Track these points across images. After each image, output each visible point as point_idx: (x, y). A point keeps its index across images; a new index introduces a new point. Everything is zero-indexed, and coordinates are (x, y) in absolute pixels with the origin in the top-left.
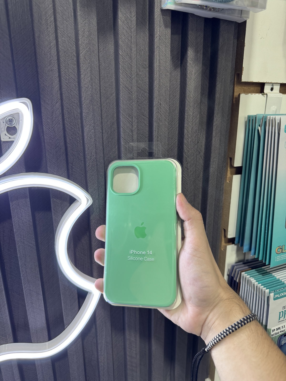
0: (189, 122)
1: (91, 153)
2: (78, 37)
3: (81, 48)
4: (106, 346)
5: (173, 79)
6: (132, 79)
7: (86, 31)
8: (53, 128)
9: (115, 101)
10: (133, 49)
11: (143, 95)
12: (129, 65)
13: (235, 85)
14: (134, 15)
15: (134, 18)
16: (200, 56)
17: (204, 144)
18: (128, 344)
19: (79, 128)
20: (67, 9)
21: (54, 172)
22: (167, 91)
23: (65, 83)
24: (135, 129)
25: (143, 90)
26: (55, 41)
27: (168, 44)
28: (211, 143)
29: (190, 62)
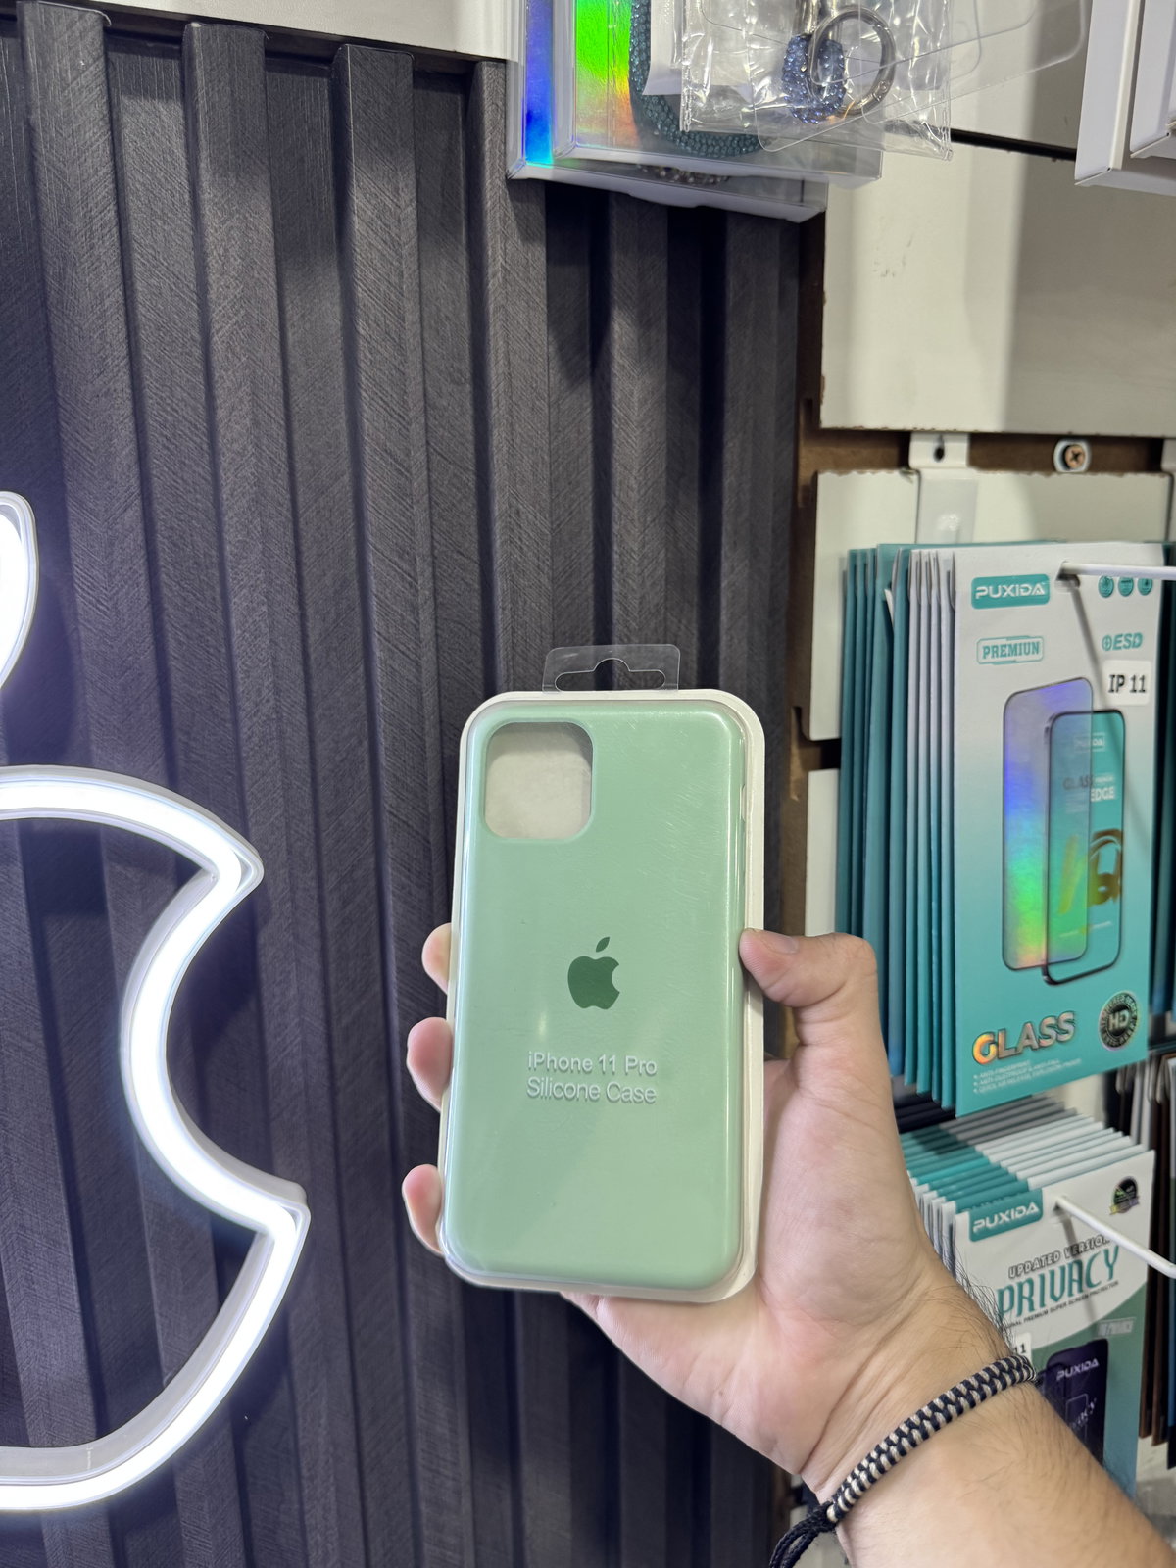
0: (628, 575)
1: (259, 691)
2: (205, 275)
3: (217, 314)
4: (331, 1461)
5: (566, 424)
6: (408, 424)
7: (233, 256)
8: (110, 599)
9: (350, 500)
10: (409, 317)
11: (455, 481)
12: (394, 372)
13: (801, 443)
14: (407, 198)
15: (410, 211)
16: (657, 341)
17: (694, 658)
18: (423, 1451)
19: (214, 599)
20: (166, 179)
21: (115, 763)
22: (540, 465)
23: (160, 440)
24: (426, 602)
25: (454, 463)
26: (119, 292)
27: (538, 300)
28: (718, 653)
29: (621, 361)
